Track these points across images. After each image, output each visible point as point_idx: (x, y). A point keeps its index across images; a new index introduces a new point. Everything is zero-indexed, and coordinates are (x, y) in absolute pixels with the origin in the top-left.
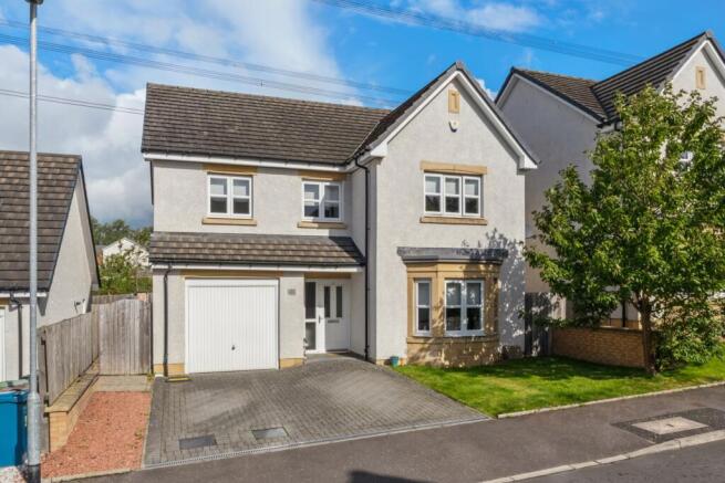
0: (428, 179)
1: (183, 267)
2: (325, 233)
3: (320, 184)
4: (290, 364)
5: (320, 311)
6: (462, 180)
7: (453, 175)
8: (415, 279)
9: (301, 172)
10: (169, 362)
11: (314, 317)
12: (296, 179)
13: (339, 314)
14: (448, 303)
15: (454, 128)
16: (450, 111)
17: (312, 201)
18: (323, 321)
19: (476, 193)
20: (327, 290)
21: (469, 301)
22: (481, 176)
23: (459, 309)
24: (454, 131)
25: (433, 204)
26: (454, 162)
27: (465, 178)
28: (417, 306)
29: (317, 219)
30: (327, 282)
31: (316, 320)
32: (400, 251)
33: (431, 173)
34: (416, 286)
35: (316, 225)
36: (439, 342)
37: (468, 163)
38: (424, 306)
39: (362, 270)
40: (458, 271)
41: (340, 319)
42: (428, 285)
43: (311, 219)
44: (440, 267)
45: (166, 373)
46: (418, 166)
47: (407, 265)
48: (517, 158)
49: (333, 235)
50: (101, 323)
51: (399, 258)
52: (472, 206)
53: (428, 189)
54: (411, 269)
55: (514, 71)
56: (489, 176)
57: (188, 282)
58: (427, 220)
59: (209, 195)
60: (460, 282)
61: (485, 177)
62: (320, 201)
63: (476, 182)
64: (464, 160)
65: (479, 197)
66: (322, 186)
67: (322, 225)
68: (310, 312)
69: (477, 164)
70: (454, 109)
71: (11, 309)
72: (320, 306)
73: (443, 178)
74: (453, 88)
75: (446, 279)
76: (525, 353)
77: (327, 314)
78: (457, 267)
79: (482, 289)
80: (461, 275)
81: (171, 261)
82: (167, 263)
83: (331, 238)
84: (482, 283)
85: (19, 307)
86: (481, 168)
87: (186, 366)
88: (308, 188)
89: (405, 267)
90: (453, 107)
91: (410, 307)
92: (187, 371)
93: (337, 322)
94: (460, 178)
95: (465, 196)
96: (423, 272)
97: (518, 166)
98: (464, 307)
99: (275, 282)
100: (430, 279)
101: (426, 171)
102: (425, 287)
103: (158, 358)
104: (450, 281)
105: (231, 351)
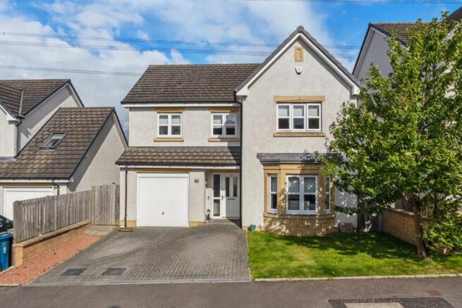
0: (280, 107)
1: (134, 167)
2: (225, 144)
3: (223, 114)
4: (196, 225)
5: (223, 193)
6: (306, 106)
7: (298, 103)
8: (269, 174)
9: (210, 108)
10: (127, 219)
11: (219, 196)
12: (207, 112)
13: (235, 195)
14: (289, 191)
15: (299, 71)
16: (296, 61)
17: (218, 125)
18: (225, 199)
19: (318, 115)
20: (227, 180)
21: (306, 190)
22: (321, 102)
23: (298, 196)
24: (299, 74)
25: (284, 123)
26: (299, 95)
27: (308, 105)
28: (270, 192)
29: (221, 136)
30: (228, 175)
31: (220, 198)
32: (259, 156)
33: (283, 103)
34: (269, 179)
35: (219, 140)
36: (283, 217)
37: (309, 95)
38: (274, 193)
39: (238, 168)
40: (296, 169)
41: (235, 198)
42: (276, 178)
43: (217, 136)
44: (282, 167)
45: (126, 226)
46: (272, 99)
47: (264, 165)
48: (350, 88)
49: (230, 145)
50: (96, 196)
51: (258, 161)
52: (314, 123)
53: (280, 114)
54: (266, 168)
55: (370, 25)
56: (326, 102)
57: (139, 175)
58: (279, 135)
59: (159, 125)
60: (298, 176)
61: (323, 103)
62: (223, 125)
63: (317, 107)
64: (308, 92)
65: (320, 117)
66: (224, 116)
67: (223, 140)
68: (217, 193)
69: (317, 95)
70: (299, 59)
71: (55, 188)
72: (222, 190)
73: (291, 106)
74: (298, 45)
75: (287, 174)
76: (358, 229)
77: (228, 195)
78: (295, 167)
79: (316, 182)
80: (299, 172)
81: (127, 164)
82: (125, 164)
83: (229, 147)
84: (316, 177)
85: (58, 187)
86: (321, 97)
87: (137, 223)
88: (215, 117)
89: (262, 167)
90: (299, 58)
91: (265, 193)
92: (139, 224)
93: (234, 199)
94: (304, 105)
95: (308, 117)
96: (273, 170)
97: (351, 93)
98: (302, 194)
99: (187, 175)
100: (276, 174)
101: (278, 103)
102: (274, 179)
103: (122, 217)
104: (291, 176)
105: (162, 215)
